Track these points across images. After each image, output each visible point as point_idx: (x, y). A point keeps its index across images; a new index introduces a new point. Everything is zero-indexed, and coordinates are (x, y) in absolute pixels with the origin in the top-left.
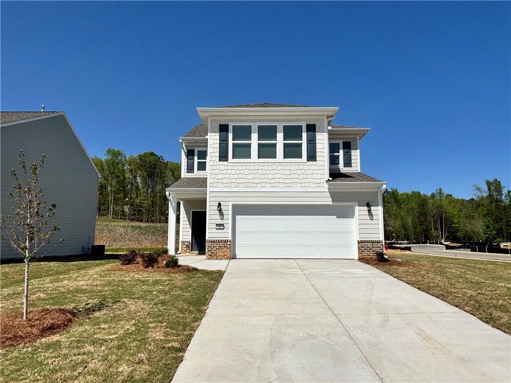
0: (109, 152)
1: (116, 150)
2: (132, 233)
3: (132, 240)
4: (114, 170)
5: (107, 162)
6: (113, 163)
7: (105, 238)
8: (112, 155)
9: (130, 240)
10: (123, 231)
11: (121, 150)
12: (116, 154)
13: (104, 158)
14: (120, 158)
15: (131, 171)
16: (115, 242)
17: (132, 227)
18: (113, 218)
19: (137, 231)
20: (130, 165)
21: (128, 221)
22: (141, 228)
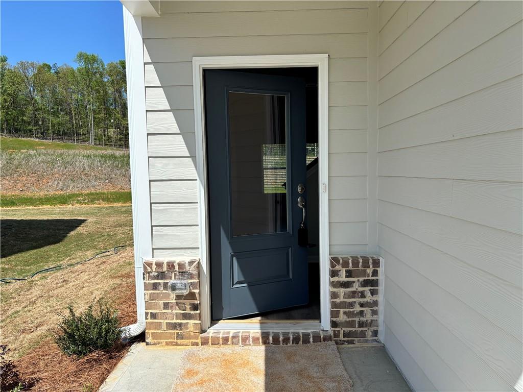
0: (80, 56)
1: (89, 53)
2: (102, 167)
3: (100, 179)
4: (90, 81)
5: (79, 70)
6: (88, 72)
7: (57, 175)
8: (85, 61)
9: (96, 178)
10: (86, 164)
11: (96, 55)
12: (90, 60)
13: (76, 66)
14: (95, 65)
15: (113, 82)
16: (73, 181)
17: (102, 157)
18: (95, 144)
19: (109, 163)
20: (110, 76)
21: (115, 148)
22: (115, 157)
